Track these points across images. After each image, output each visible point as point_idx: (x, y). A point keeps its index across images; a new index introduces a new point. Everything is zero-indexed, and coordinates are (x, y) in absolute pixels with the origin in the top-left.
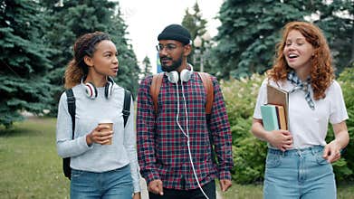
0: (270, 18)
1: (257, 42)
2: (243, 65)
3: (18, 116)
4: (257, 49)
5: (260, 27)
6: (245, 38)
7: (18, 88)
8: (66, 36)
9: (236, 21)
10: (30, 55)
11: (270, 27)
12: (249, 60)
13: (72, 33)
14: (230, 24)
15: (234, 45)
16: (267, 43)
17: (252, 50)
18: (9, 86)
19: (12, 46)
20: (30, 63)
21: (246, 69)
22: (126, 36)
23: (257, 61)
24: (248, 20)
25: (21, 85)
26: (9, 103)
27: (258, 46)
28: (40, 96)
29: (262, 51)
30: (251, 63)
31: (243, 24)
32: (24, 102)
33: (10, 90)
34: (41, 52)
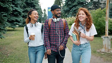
0: (77, 2)
1: (74, 8)
2: (70, 14)
3: (16, 26)
4: (74, 10)
5: (74, 4)
6: (71, 7)
7: (16, 19)
8: (23, 5)
9: (69, 2)
10: (18, 12)
11: (77, 4)
12: (72, 12)
13: (25, 4)
14: (67, 3)
15: (68, 8)
16: (76, 8)
17: (73, 10)
18: (14, 19)
19: (14, 10)
20: (19, 13)
21: (71, 15)
22: (39, 3)
23: (74, 12)
24: (71, 2)
25: (17, 19)
26: (14, 23)
27: (74, 9)
28: (20, 21)
29: (75, 10)
30: (72, 13)
31: (70, 3)
32: (17, 23)
33: (14, 20)
34: (21, 11)
